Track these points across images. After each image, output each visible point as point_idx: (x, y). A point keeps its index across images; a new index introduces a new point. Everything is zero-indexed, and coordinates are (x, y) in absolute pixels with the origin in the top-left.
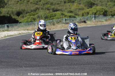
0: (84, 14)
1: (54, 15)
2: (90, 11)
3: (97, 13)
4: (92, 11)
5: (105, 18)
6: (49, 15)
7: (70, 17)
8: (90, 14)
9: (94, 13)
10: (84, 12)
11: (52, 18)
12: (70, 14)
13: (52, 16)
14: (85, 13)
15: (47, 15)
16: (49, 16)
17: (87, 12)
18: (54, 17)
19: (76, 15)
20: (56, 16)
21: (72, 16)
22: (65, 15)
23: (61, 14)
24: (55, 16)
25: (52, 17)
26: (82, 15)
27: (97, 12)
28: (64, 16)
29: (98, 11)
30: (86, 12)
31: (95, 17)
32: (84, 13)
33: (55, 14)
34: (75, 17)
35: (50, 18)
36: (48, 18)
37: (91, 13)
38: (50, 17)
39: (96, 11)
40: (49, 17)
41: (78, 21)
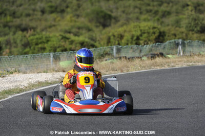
0: (112, 40)
1: (44, 40)
2: (125, 31)
3: (141, 38)
4: (130, 31)
6: (32, 40)
7: (82, 44)
8: (125, 38)
9: (135, 38)
10: (111, 34)
11: (40, 46)
13: (40, 41)
14: (114, 36)
15: (29, 39)
16: (34, 41)
17: (118, 35)
18: (46, 45)
20: (49, 43)
22: (70, 40)
23: (60, 37)
24: (48, 41)
25: (41, 43)
27: (141, 35)
28: (67, 42)
29: (144, 33)
32: (112, 37)
33: (46, 37)
35: (37, 46)
36: (30, 47)
37: (127, 36)
38: (37, 44)
39: (139, 33)
40: (34, 44)
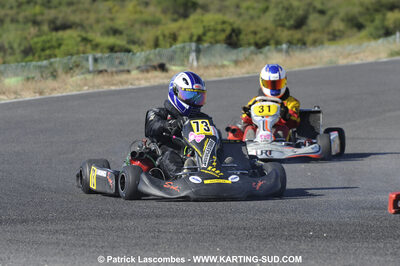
0: (161, 41)
1: (54, 43)
2: (180, 28)
3: (204, 38)
4: (188, 28)
5: (234, 54)
6: (36, 43)
7: (112, 49)
8: (180, 39)
9: (195, 38)
10: (159, 33)
11: (48, 52)
12: (111, 40)
13: (48, 45)
14: (164, 36)
15: (32, 42)
16: (39, 45)
17: (170, 34)
18: (57, 51)
19: (134, 42)
20: (63, 48)
21: (119, 46)
22: (94, 43)
23: (79, 39)
24: (60, 45)
25: (49, 48)
26: (152, 43)
27: (204, 34)
28: (89, 46)
29: (209, 30)
30: (167, 33)
31: (198, 51)
32: (161, 38)
33: (58, 39)
34: (129, 51)
35: (43, 54)
36: (34, 55)
37: (183, 35)
38: (43, 50)
39: (200, 31)
40: (39, 49)
41: (138, 64)
